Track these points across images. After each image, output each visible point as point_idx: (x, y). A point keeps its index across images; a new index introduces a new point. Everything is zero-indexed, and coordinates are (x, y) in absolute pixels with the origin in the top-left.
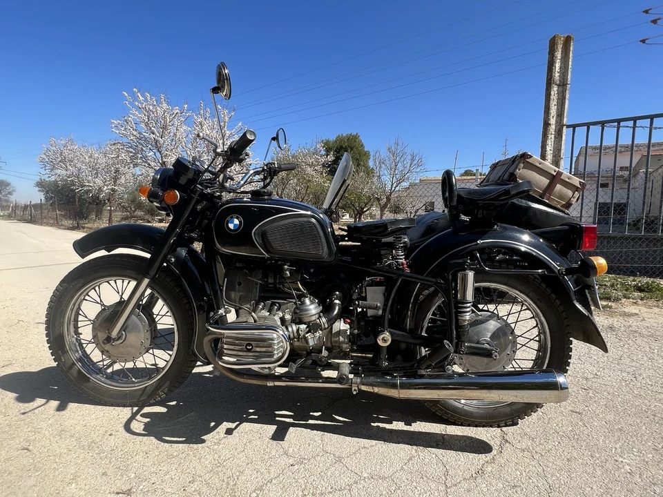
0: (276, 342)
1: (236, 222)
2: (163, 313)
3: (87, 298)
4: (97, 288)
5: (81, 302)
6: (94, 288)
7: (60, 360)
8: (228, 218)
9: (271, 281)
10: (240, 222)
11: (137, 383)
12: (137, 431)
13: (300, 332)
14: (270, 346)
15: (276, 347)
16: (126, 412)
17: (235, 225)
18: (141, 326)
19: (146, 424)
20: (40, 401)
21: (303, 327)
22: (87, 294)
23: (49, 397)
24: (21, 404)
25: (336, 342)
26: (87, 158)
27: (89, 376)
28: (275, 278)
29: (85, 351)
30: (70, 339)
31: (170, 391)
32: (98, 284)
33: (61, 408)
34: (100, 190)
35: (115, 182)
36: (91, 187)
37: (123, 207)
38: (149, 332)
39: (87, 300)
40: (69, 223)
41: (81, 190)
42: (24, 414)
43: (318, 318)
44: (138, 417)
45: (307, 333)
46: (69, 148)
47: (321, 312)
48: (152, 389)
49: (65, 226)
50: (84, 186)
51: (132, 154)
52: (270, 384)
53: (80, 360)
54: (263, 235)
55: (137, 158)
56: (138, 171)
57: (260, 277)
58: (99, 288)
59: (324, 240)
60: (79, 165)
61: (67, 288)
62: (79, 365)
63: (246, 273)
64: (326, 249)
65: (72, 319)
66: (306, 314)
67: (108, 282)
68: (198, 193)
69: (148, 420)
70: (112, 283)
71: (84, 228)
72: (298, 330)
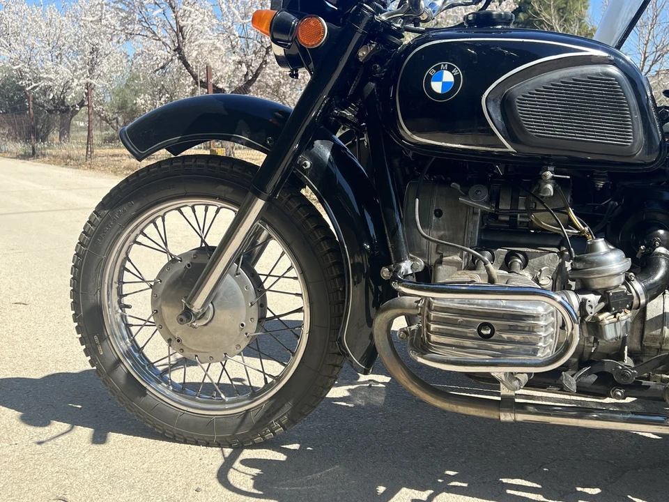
0: (542, 323)
1: (448, 77)
2: (279, 271)
3: (141, 239)
4: (159, 222)
5: (130, 247)
6: (153, 222)
7: (96, 351)
8: (431, 71)
9: (504, 206)
10: (457, 78)
11: (229, 403)
12: (244, 489)
13: (588, 309)
14: (531, 330)
15: (543, 334)
16: (214, 457)
17: (445, 84)
18: (241, 293)
19: (255, 478)
20: (58, 426)
21: (593, 298)
22: (142, 232)
23: (74, 420)
24: (31, 428)
25: (654, 338)
26: (43, 27)
27: (145, 385)
28: (515, 202)
29: (134, 340)
30: (111, 315)
31: (292, 421)
32: (161, 213)
33: (99, 438)
34: (67, 87)
35: (91, 70)
36: (51, 80)
37: (105, 119)
38: (255, 307)
39: (140, 244)
40: (19, 147)
41: (35, 88)
42: (40, 443)
43: (624, 284)
44: (237, 464)
45: (601, 312)
46: (13, 9)
47: (630, 271)
48: (258, 416)
49: (11, 152)
50: (40, 79)
51: (123, 14)
52: (507, 417)
53: (128, 355)
54: (506, 104)
55: (132, 22)
56: (133, 47)
57: (486, 197)
58: (163, 221)
59: (637, 116)
60: (30, 41)
61: (109, 218)
62: (128, 363)
63: (455, 189)
64: (640, 134)
65: (115, 279)
66: (599, 272)
67: (179, 209)
68: (364, 22)
69: (256, 471)
70: (187, 211)
71: (44, 155)
72: (583, 304)
